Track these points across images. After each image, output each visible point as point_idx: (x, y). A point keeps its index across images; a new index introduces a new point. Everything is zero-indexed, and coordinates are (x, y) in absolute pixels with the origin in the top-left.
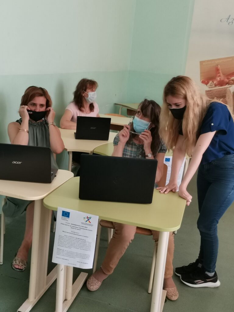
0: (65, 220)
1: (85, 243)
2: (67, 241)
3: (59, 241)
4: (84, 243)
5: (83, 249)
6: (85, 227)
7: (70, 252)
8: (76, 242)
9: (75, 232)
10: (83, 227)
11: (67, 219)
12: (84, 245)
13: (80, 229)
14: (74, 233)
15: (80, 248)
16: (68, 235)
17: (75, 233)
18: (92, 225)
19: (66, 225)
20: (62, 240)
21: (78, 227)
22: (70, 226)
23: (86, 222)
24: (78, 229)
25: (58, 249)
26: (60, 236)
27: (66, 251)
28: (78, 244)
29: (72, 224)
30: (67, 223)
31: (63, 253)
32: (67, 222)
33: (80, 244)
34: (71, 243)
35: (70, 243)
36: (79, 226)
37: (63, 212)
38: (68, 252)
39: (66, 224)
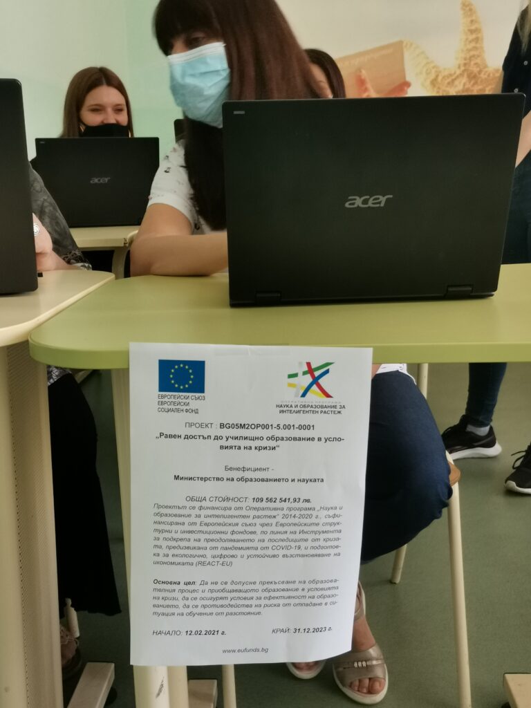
0: (178, 410)
1: (310, 516)
2: (207, 525)
3: (162, 536)
4: (301, 516)
5: (303, 552)
6: (301, 427)
7: (229, 587)
8: (258, 521)
9: (244, 469)
10: (287, 427)
11: (194, 404)
12: (302, 532)
13: (272, 443)
14: (240, 474)
15: (281, 552)
16: (208, 489)
17: (248, 475)
18: (336, 410)
19: (187, 437)
20: (174, 528)
21: (259, 432)
22: (217, 438)
23: (304, 395)
24: (264, 443)
25: (156, 582)
26: (161, 510)
27: (204, 583)
28: (268, 529)
29: (222, 426)
30: (191, 425)
31: (190, 603)
32: (192, 418)
33: (280, 529)
34: (229, 536)
35: (223, 536)
36: (265, 427)
37: (165, 366)
38: (219, 587)
39: (193, 431)
